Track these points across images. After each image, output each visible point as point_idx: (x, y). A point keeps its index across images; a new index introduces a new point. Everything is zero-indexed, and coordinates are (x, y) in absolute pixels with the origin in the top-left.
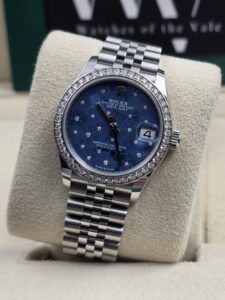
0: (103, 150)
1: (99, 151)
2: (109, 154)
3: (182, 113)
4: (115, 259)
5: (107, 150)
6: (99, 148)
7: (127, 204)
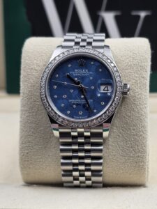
0: (77, 105)
1: (75, 106)
2: (81, 107)
3: (127, 71)
4: (101, 185)
5: (80, 105)
6: (74, 104)
7: (102, 141)
